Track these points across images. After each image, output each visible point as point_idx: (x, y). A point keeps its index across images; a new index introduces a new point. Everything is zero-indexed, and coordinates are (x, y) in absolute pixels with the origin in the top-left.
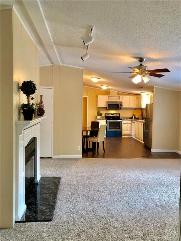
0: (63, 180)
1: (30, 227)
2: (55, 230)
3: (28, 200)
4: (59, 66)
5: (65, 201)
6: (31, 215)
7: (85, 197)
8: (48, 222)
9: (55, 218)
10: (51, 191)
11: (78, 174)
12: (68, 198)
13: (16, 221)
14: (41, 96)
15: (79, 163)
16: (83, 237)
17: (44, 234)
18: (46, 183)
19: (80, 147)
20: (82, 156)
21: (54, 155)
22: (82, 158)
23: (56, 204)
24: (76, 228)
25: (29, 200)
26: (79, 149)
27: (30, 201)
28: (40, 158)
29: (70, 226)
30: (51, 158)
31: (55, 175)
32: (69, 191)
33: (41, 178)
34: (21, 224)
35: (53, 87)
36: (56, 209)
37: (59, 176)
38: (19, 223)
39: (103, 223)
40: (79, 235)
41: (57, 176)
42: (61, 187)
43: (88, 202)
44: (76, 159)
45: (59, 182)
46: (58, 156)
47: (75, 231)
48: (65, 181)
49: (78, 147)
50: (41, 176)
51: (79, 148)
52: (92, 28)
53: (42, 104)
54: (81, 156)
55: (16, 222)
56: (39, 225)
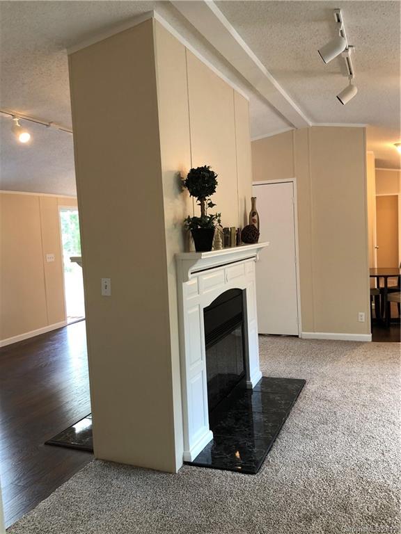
0: (310, 388)
1: (208, 479)
2: (257, 496)
3: (222, 422)
4: (308, 129)
5: (299, 436)
6: (218, 454)
7: (351, 432)
8: (247, 476)
9: (266, 469)
10: (274, 409)
11: (350, 377)
12: (307, 430)
13: (186, 460)
14: (253, 199)
15: (359, 351)
16: (315, 526)
17: (230, 500)
18: (269, 390)
19: (363, 314)
20: (371, 335)
21: (303, 331)
22: (371, 340)
23: (278, 440)
24: (306, 502)
25: (225, 423)
26: (364, 320)
27: (224, 425)
28: (259, 334)
29: (294, 494)
30: (297, 336)
31: (294, 376)
32: (315, 413)
33: (263, 377)
34: (194, 468)
35: (295, 180)
36: (274, 449)
37: (303, 378)
38: (190, 467)
39: (377, 502)
40: (308, 519)
41: (299, 378)
42: (300, 403)
43: (354, 445)
44: (355, 342)
45: (299, 390)
46: (313, 333)
47: (303, 507)
48: (313, 390)
49: (360, 314)
50: (263, 373)
51: (363, 317)
52: (338, 15)
53: (255, 217)
54: (368, 337)
55: (185, 463)
56: (226, 477)
